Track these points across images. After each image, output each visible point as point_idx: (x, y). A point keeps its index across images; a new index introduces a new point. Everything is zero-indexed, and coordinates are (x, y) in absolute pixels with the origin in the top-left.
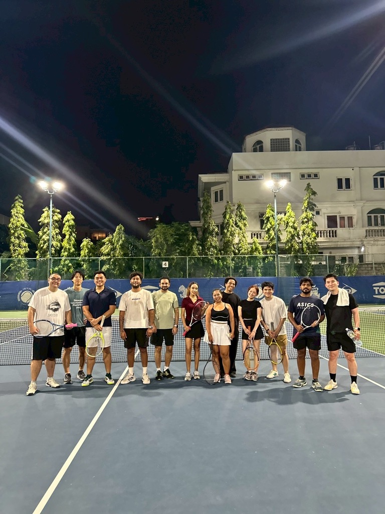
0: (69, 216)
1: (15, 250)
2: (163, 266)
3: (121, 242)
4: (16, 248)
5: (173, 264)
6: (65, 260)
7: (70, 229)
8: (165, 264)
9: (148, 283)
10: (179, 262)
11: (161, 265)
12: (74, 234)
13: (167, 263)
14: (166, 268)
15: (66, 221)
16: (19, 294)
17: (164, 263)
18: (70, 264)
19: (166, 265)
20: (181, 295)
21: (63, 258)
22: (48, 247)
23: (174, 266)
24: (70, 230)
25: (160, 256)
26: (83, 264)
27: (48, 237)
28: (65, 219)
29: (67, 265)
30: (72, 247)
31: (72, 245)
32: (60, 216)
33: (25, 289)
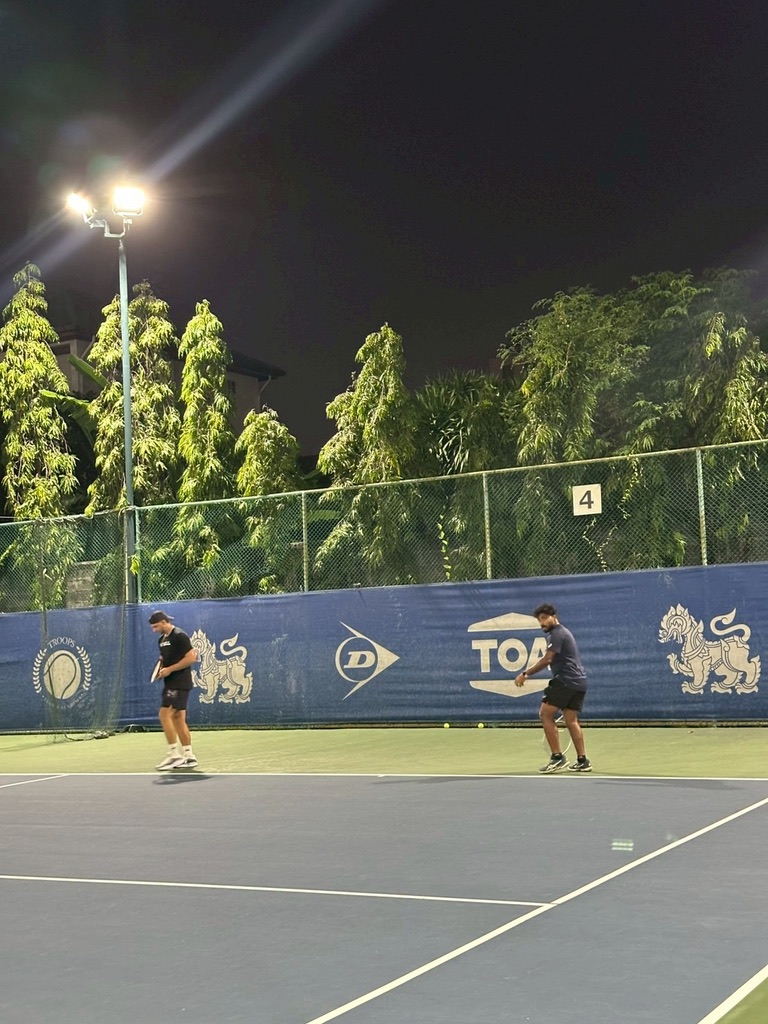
0: (203, 322)
1: (20, 490)
2: (579, 510)
3: (379, 410)
4: (24, 479)
5: (626, 496)
6: (190, 511)
7: (205, 375)
8: (586, 500)
9: (507, 603)
10: (656, 479)
11: (568, 506)
12: (219, 399)
13: (596, 490)
14: (590, 517)
15: (190, 347)
16: (38, 662)
17: (578, 492)
18: (207, 531)
19: (590, 503)
20: (672, 658)
21: (183, 507)
22: (120, 462)
23: (628, 506)
24: (203, 380)
25: (560, 459)
26: (254, 526)
27: (119, 423)
28: (187, 338)
29: (196, 532)
30: (210, 453)
31: (210, 446)
32: (166, 327)
33: (55, 642)
